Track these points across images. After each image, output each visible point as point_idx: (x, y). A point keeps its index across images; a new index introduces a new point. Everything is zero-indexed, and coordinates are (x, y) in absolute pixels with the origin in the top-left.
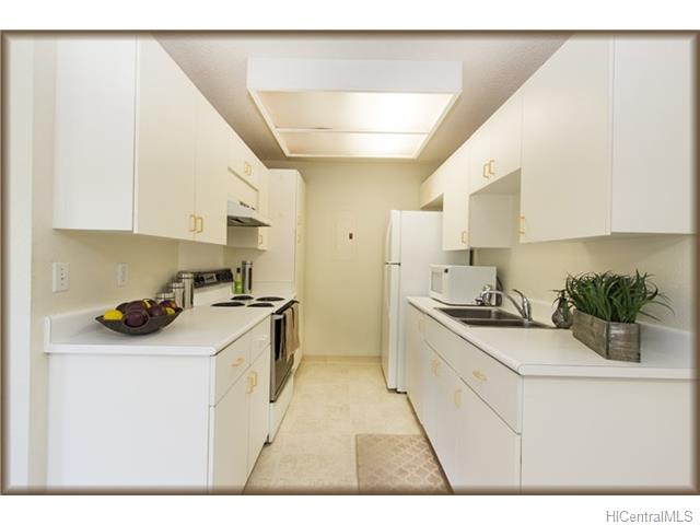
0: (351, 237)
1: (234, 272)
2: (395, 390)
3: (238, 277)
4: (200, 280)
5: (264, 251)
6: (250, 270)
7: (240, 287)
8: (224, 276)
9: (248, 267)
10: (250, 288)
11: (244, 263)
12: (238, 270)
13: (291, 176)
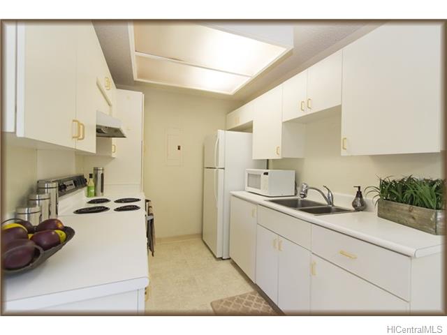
0: (179, 149)
1: (87, 177)
2: (221, 259)
3: (91, 182)
4: (62, 189)
5: (114, 158)
6: (102, 175)
7: (93, 191)
8: (79, 182)
9: (100, 173)
10: (102, 191)
11: (96, 170)
12: (91, 176)
13: (137, 97)
